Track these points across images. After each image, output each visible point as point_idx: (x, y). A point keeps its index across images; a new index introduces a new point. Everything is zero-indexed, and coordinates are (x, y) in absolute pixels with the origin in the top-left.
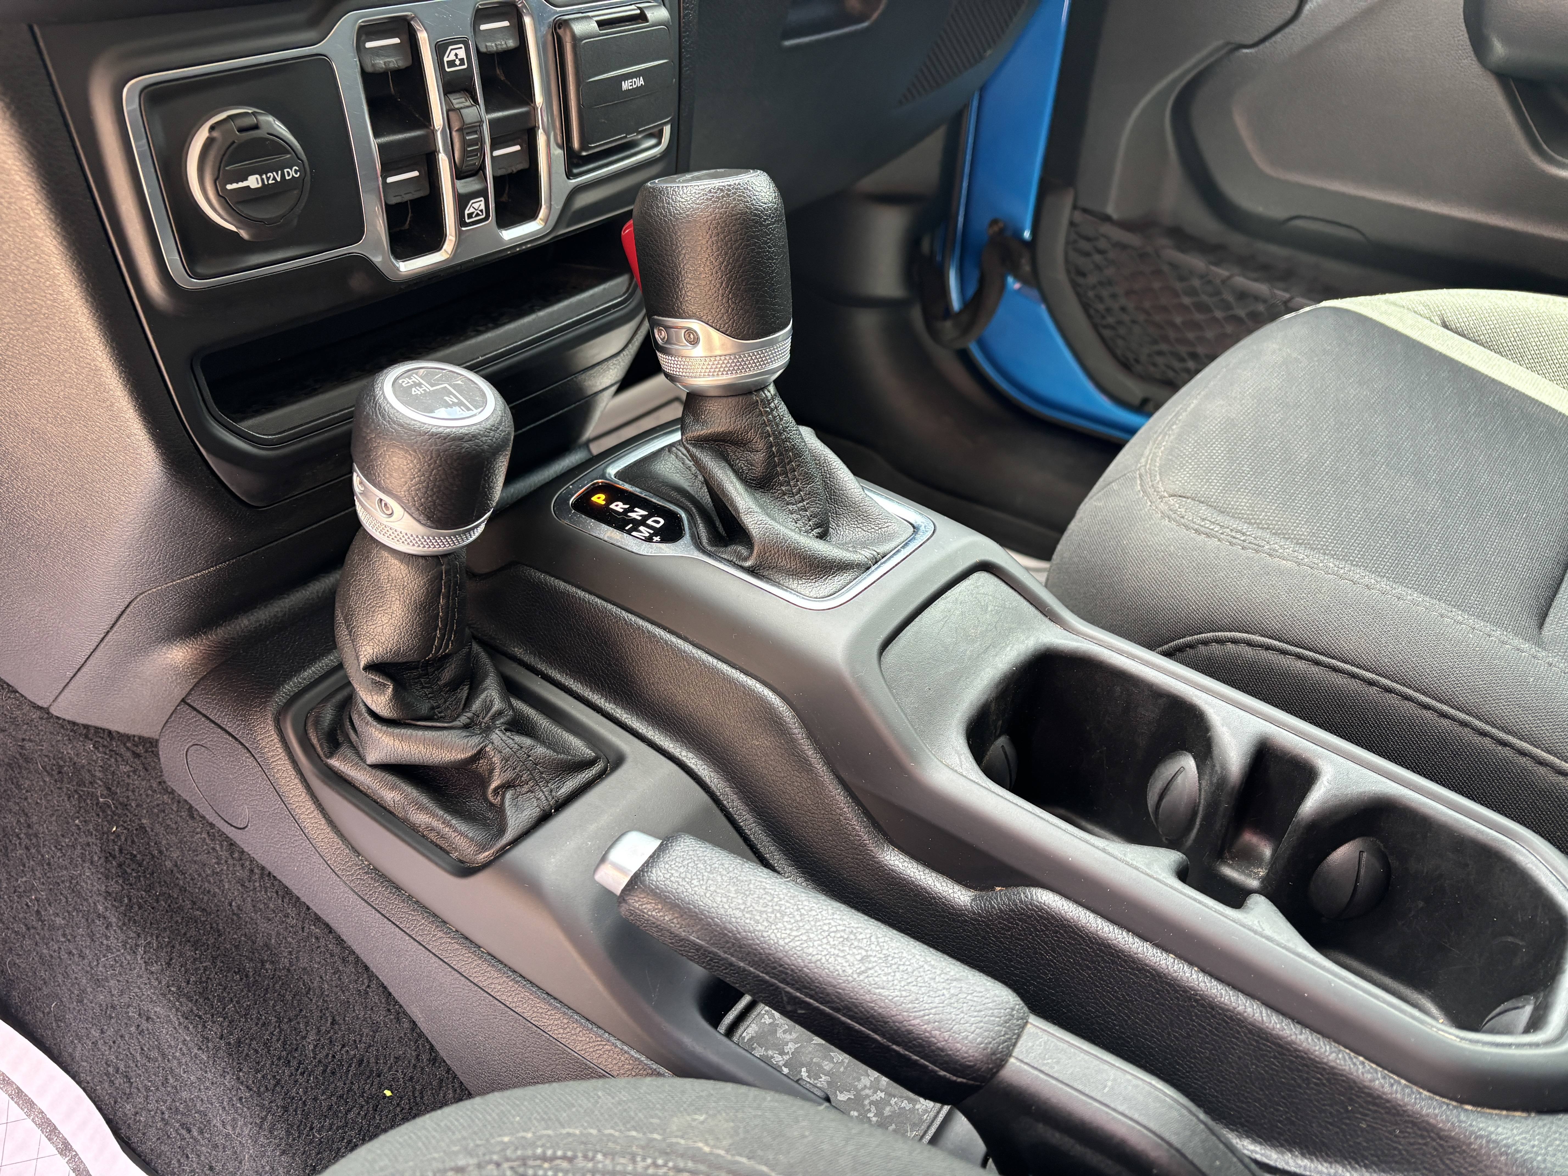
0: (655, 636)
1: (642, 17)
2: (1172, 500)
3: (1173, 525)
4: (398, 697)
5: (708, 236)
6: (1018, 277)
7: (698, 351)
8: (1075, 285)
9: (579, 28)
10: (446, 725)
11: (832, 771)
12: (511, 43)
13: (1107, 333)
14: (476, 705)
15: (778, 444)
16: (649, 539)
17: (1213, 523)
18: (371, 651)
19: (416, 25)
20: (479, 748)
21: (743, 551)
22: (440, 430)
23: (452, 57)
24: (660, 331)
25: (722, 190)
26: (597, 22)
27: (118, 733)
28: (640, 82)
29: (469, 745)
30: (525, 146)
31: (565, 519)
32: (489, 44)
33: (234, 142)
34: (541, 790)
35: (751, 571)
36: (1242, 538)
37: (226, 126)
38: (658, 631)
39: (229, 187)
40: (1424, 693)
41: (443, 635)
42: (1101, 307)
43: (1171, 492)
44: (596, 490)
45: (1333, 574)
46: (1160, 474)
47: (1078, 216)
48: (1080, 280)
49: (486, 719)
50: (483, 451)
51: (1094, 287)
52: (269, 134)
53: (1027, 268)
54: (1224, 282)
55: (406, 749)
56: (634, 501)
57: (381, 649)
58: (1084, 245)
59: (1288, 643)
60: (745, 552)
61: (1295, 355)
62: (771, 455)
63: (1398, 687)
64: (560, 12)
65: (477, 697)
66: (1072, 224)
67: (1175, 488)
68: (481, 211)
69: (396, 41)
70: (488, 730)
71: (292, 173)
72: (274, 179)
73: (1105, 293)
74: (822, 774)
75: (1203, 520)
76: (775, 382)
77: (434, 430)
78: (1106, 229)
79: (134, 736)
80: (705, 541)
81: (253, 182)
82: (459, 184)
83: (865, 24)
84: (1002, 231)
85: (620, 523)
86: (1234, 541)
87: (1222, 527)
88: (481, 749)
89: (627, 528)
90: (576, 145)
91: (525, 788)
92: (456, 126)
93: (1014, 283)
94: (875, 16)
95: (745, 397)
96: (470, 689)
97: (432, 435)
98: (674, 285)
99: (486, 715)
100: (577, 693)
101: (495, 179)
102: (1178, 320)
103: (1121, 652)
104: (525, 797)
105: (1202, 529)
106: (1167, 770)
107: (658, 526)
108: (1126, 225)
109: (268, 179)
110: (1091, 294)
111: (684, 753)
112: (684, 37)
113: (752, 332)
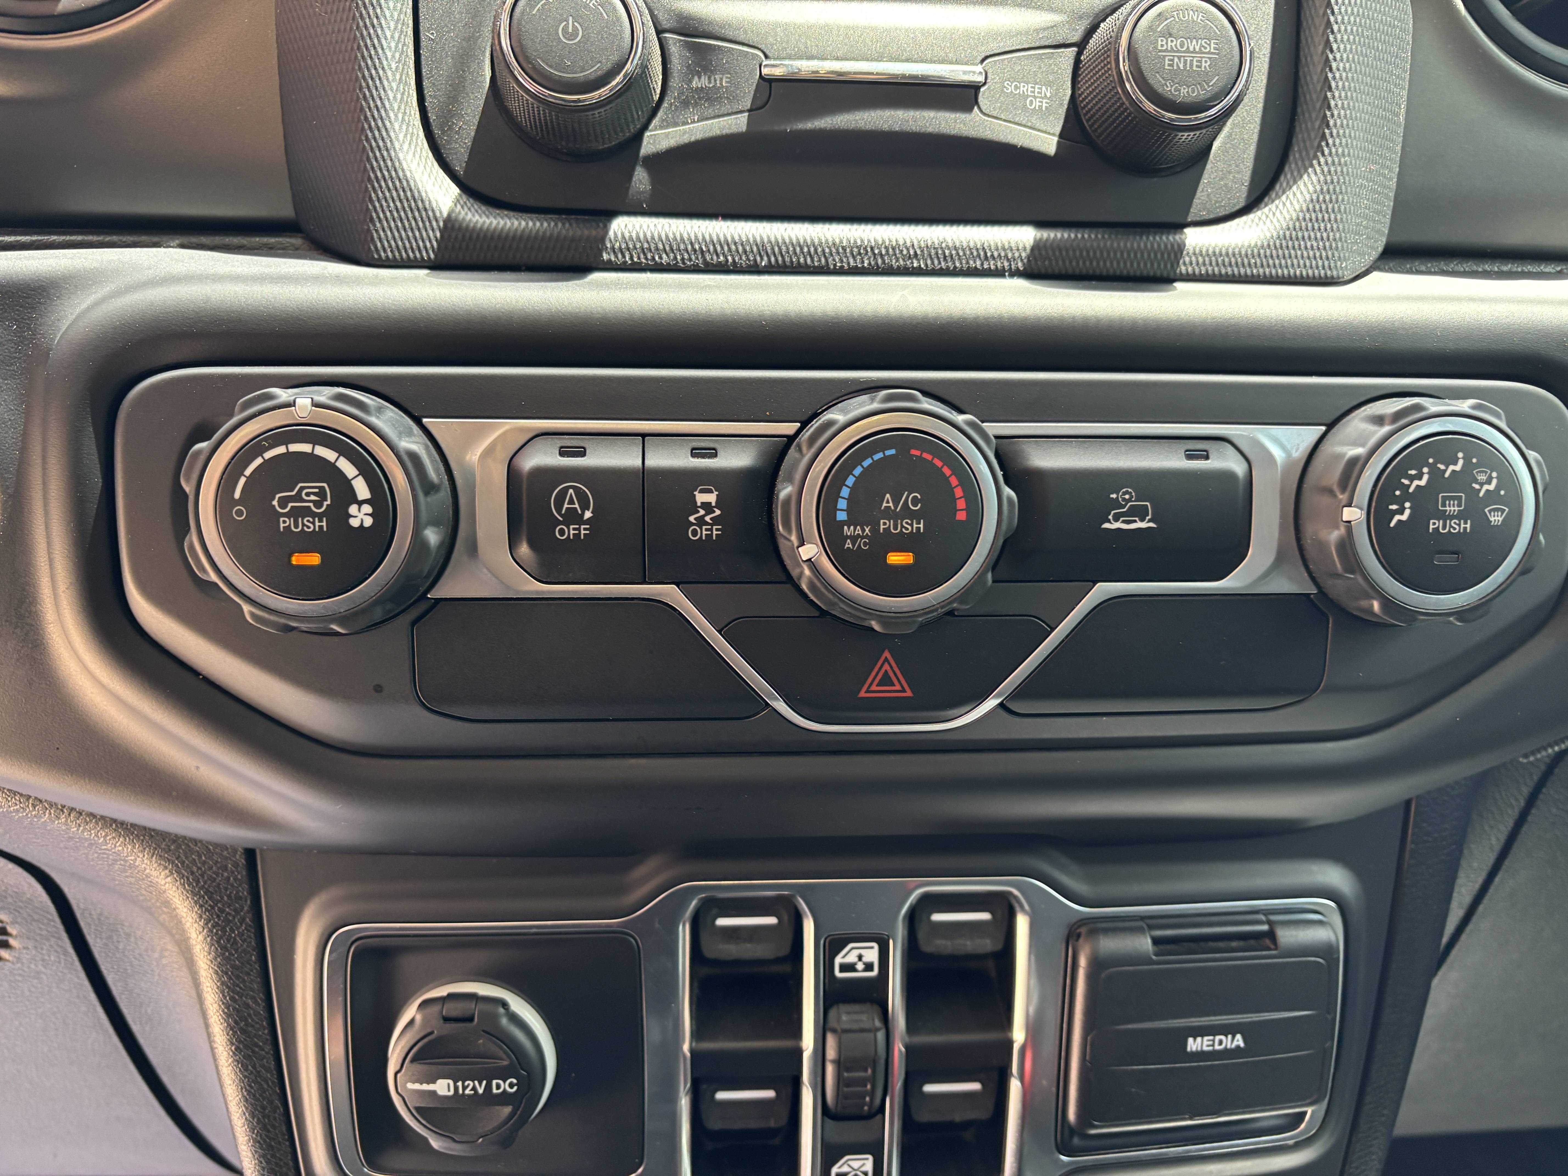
1: (1266, 939)
9: (1110, 946)
12: (986, 945)
19: (803, 910)
23: (852, 958)
28: (1231, 1040)
30: (991, 1086)
32: (940, 942)
33: (432, 1033)
39: (410, 1086)
64: (1090, 915)
69: (772, 920)
71: (504, 1086)
72: (474, 1089)
81: (444, 1087)
90: (1072, 1116)
92: (831, 1054)
101: (905, 1127)
109: (464, 1088)
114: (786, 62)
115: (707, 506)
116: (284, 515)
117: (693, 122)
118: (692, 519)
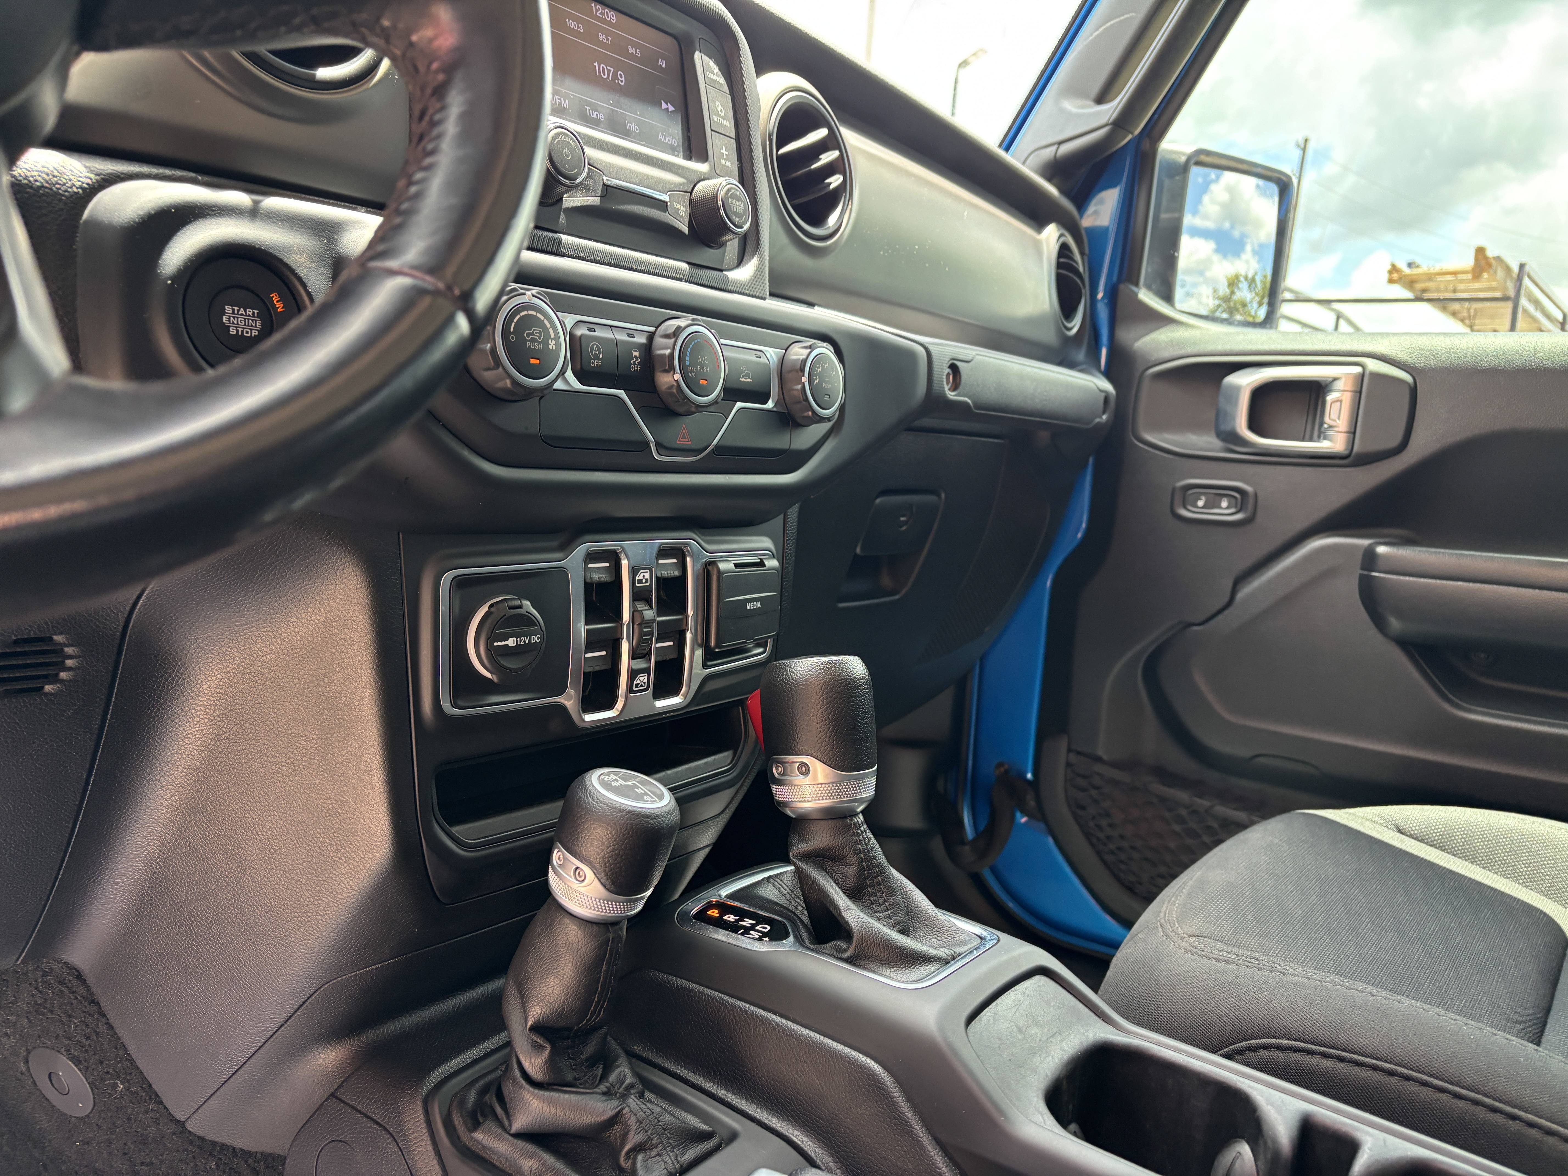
0: (767, 1019)
1: (761, 564)
2: (1192, 940)
3: (1197, 957)
4: (552, 1063)
5: (820, 694)
6: (1025, 812)
7: (807, 780)
8: (1076, 817)
9: (722, 566)
10: (588, 1091)
11: (930, 1133)
12: (677, 573)
13: (1109, 858)
14: (613, 1078)
15: (867, 861)
16: (760, 939)
17: (1229, 953)
18: (539, 1012)
19: (622, 556)
20: (617, 1110)
21: (842, 944)
22: (635, 809)
23: (641, 577)
24: (777, 767)
25: (830, 663)
26: (734, 564)
27: (242, 1150)
28: (758, 605)
29: (609, 1107)
30: (676, 642)
31: (687, 926)
32: (663, 572)
33: (505, 615)
34: (668, 1155)
35: (850, 961)
36: (1257, 962)
37: (501, 606)
38: (770, 1016)
39: (496, 644)
40: (1437, 1078)
41: (599, 1001)
42: (1101, 835)
43: (1190, 933)
44: (710, 906)
45: (1339, 985)
46: (1178, 922)
47: (1073, 758)
48: (1080, 812)
49: (621, 1089)
50: (663, 828)
51: (1093, 818)
52: (527, 612)
53: (1032, 803)
54: (1207, 811)
55: (553, 1111)
56: (742, 914)
57: (548, 1010)
58: (1080, 781)
59: (1312, 1043)
60: (844, 945)
61: (1276, 841)
62: (862, 869)
63: (1414, 1074)
64: (710, 556)
65: (613, 1071)
66: (1068, 764)
67: (1193, 930)
68: (644, 683)
69: (607, 565)
70: (624, 1097)
71: (536, 639)
72: (524, 641)
73: (1103, 822)
74: (922, 1135)
75: (1221, 951)
76: (862, 812)
77: (630, 808)
78: (1098, 768)
79: (257, 1152)
80: (807, 941)
81: (511, 642)
82: (633, 662)
83: (897, 597)
84: (1007, 772)
85: (734, 928)
86: (1250, 964)
87: (1237, 955)
88: (619, 1112)
89: (740, 932)
90: (713, 644)
91: (654, 1153)
92: (638, 621)
93: (1022, 817)
94: (904, 592)
95: (841, 820)
96: (604, 1068)
97: (629, 812)
98: (792, 730)
99: (620, 1087)
100: (690, 1081)
101: (656, 662)
102: (1172, 845)
103: (1168, 1047)
104: (654, 1160)
105: (1221, 958)
106: (1226, 1158)
107: (766, 931)
108: (1114, 765)
109: (521, 641)
110: (1091, 824)
111: (791, 1131)
112: (784, 582)
113: (851, 766)
114: (612, 180)
115: (636, 357)
116: (529, 341)
117: (580, 197)
118: (632, 362)
